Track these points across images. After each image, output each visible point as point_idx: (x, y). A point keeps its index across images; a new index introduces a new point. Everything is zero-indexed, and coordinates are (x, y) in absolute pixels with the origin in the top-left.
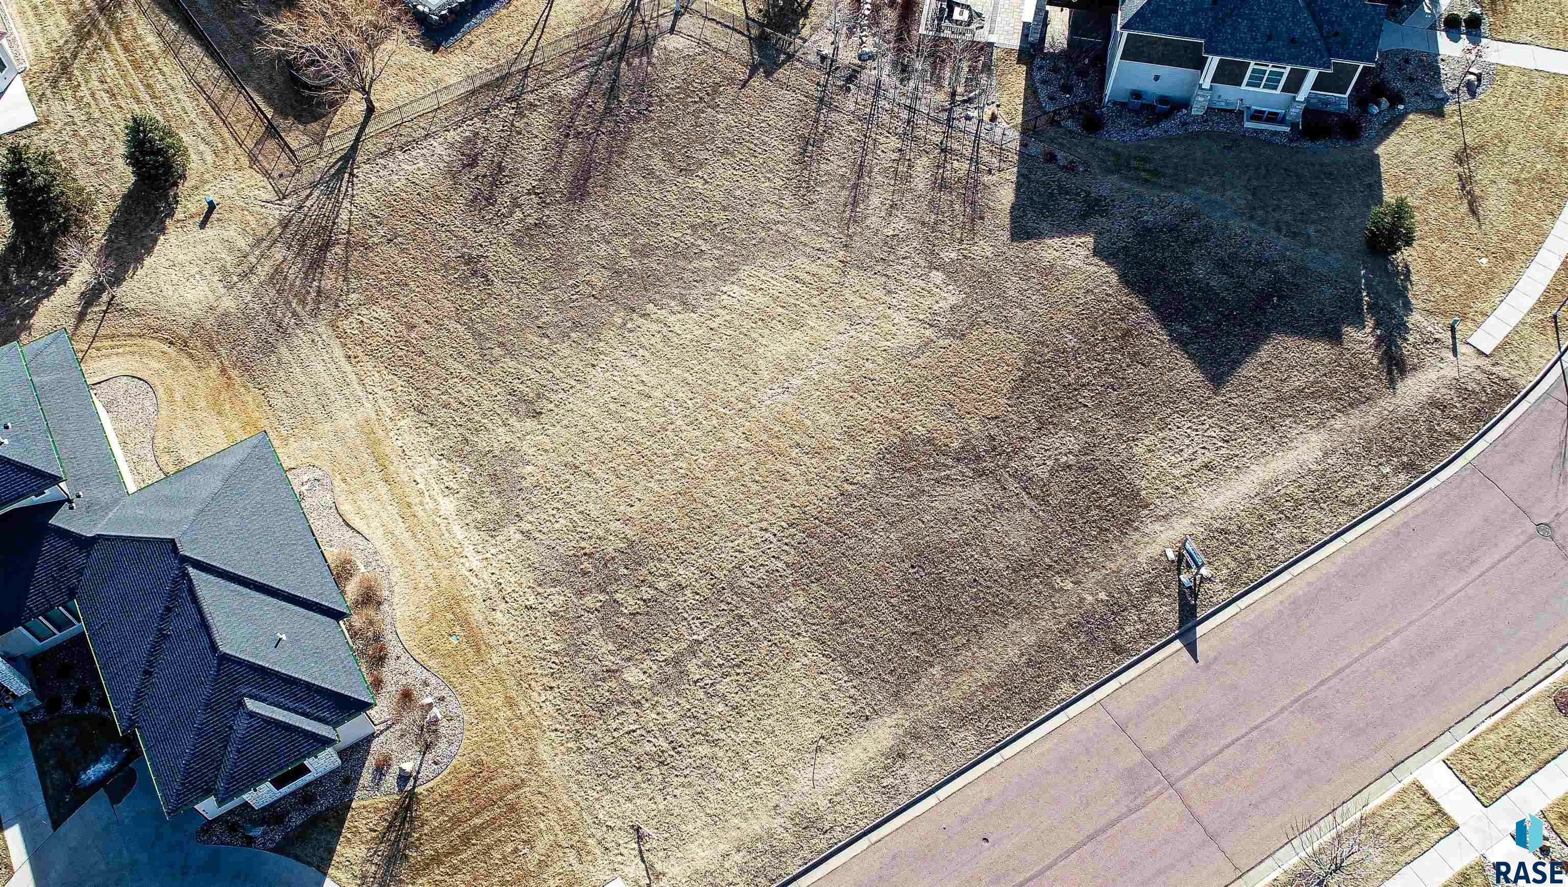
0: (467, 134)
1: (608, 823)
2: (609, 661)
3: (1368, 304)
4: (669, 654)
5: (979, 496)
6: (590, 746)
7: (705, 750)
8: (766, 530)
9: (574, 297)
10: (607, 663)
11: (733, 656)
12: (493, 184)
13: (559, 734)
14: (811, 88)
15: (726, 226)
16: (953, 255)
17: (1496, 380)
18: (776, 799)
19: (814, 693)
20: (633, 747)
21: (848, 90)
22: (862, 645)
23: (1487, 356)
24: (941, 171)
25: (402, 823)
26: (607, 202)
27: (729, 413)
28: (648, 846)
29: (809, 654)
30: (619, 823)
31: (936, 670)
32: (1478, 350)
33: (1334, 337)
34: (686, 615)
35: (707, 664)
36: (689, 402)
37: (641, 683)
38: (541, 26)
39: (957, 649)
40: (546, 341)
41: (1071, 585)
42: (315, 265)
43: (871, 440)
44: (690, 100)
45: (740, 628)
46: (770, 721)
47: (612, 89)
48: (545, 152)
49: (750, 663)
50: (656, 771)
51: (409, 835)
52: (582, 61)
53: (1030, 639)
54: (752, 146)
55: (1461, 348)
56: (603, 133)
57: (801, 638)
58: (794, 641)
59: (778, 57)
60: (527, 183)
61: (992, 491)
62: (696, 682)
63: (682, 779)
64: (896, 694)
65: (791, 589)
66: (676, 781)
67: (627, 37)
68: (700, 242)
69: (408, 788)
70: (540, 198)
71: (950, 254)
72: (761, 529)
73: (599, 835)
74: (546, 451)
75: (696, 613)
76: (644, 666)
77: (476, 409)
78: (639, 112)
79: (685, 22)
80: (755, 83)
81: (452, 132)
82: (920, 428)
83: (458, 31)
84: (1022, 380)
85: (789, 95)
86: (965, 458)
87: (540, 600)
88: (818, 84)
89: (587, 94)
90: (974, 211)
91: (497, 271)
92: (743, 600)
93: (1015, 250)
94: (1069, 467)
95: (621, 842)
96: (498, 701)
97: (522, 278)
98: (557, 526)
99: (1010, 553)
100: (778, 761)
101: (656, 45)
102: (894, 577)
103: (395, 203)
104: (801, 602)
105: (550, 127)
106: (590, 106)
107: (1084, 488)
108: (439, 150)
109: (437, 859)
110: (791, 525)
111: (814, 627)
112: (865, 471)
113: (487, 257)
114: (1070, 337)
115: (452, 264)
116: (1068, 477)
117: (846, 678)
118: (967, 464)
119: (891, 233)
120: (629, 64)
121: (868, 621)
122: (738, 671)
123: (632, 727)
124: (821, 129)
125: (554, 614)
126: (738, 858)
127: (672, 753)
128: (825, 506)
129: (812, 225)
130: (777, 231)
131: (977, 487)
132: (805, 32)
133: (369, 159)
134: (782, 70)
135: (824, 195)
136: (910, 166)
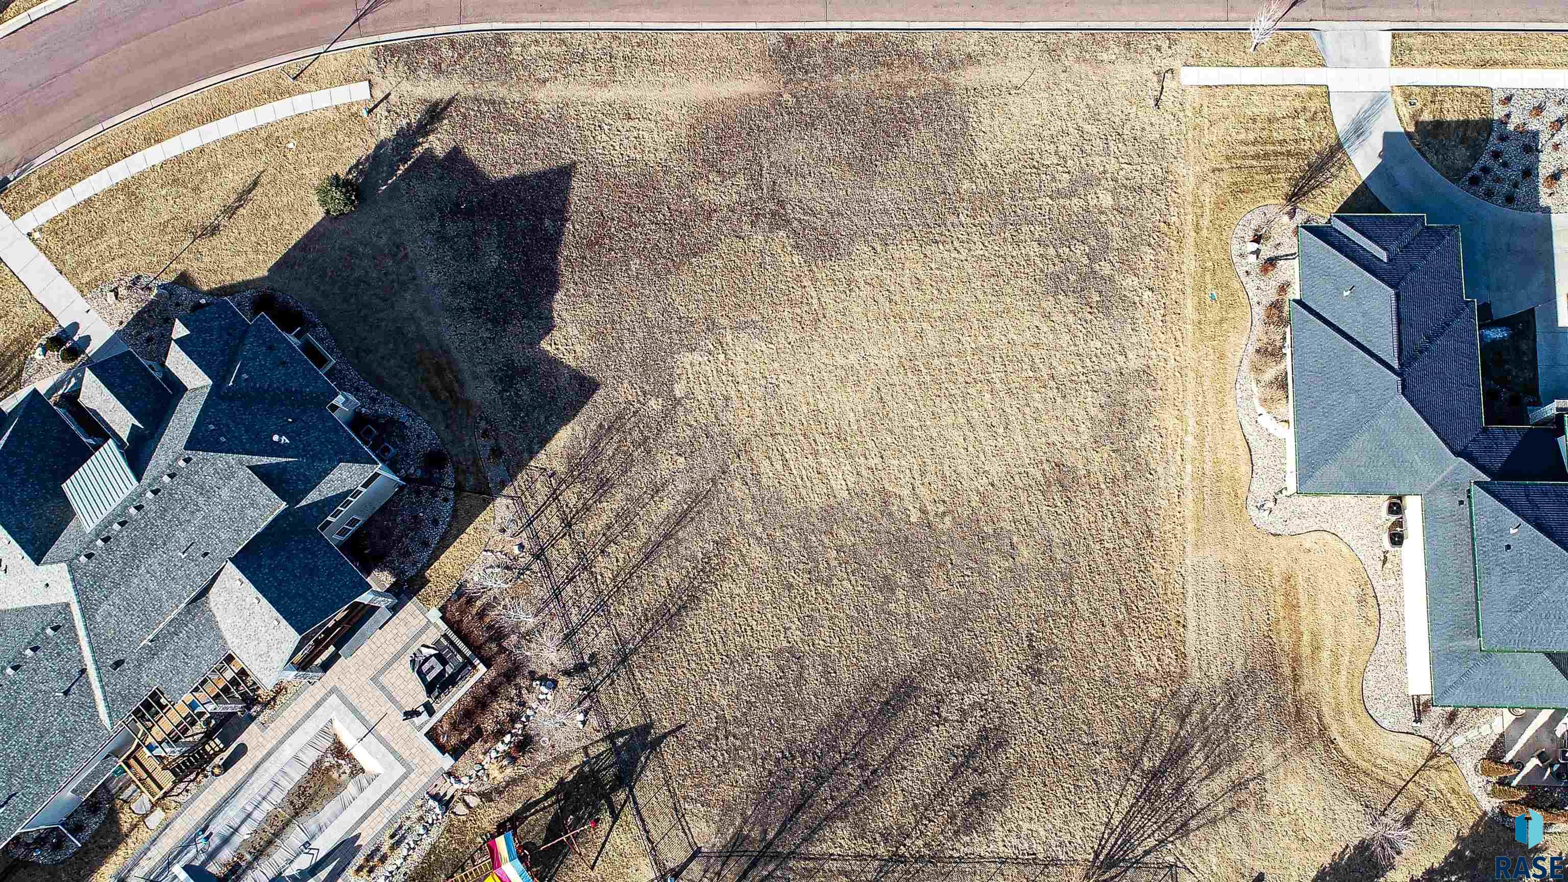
0: (964, 839)
1: (1172, 118)
2: (1116, 219)
3: (406, 163)
4: (1075, 200)
6: (1160, 170)
9: (968, 573)
10: (1119, 219)
12: (972, 755)
13: (1175, 190)
14: (622, 684)
15: (801, 566)
17: (383, 63)
19: (998, 123)
20: (1132, 154)
21: (593, 656)
23: (370, 81)
24: (590, 503)
26: (883, 664)
28: (1156, 93)
29: (983, 148)
30: (1166, 115)
32: (371, 88)
33: (455, 154)
34: (1048, 221)
35: (1054, 179)
37: (1104, 192)
42: (1174, 757)
43: (837, 273)
45: (1017, 191)
47: (799, 808)
48: (905, 763)
49: (1025, 164)
52: (806, 869)
54: (720, 645)
55: (379, 95)
56: (840, 753)
57: (982, 161)
58: (987, 162)
59: (624, 744)
60: (941, 734)
62: (1069, 173)
63: (1112, 119)
64: (946, 94)
65: (966, 197)
66: (1117, 120)
69: (1290, 207)
73: (1181, 114)
75: (1040, 218)
76: (1096, 202)
77: (1104, 502)
78: (793, 757)
80: (668, 725)
81: (978, 851)
82: (796, 261)
85: (646, 686)
86: (783, 221)
87: (1140, 291)
88: (613, 683)
89: (826, 819)
92: (1003, 209)
93: (606, 375)
94: (718, 172)
95: (1170, 104)
97: (1000, 623)
99: (806, 138)
101: (724, 842)
104: (966, 185)
105: (884, 795)
110: (937, 242)
111: (968, 163)
112: (858, 253)
114: (633, 267)
117: (972, 120)
118: (785, 215)
122: (1036, 164)
123: (1125, 166)
124: (649, 626)
125: (1136, 275)
127: (1109, 137)
128: (904, 242)
131: (791, 195)
132: (577, 760)
134: (632, 725)
135: (700, 544)
136: (609, 527)
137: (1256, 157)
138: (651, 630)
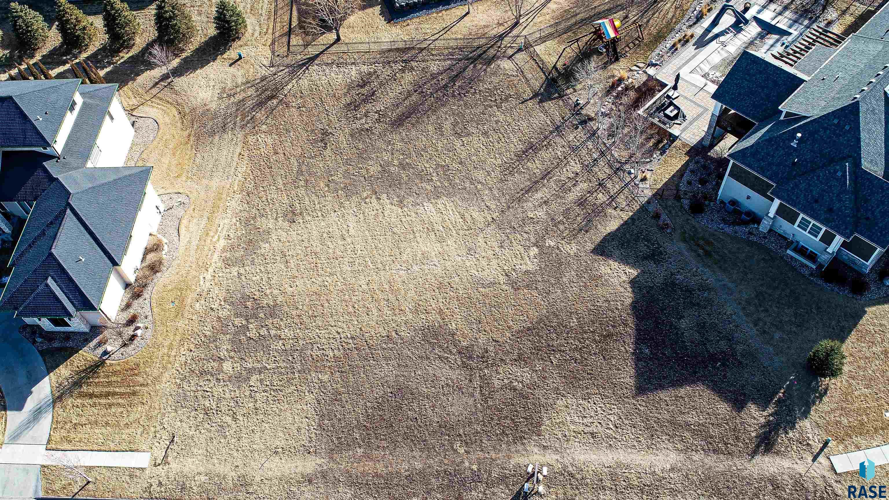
0: (371, 70)
1: (165, 426)
2: (223, 353)
4: (249, 366)
5: (454, 377)
6: (184, 386)
7: (229, 419)
8: (339, 333)
9: (356, 174)
11: (275, 384)
12: (364, 100)
13: (178, 372)
14: (558, 119)
15: (454, 172)
16: (552, 244)
18: (239, 463)
19: (296, 425)
20: (201, 398)
21: (576, 128)
22: (336, 416)
23: (836, 473)
24: (588, 195)
25: (90, 372)
26: (408, 133)
27: (371, 266)
28: (172, 447)
29: (309, 405)
30: (169, 429)
31: (360, 451)
32: (833, 466)
34: (271, 352)
35: (261, 381)
36: (359, 251)
37: (228, 372)
38: (447, 29)
39: (378, 447)
40: (326, 189)
41: (463, 451)
42: (261, 104)
43: (424, 318)
44: (490, 98)
45: (289, 373)
46: (267, 425)
47: (456, 76)
48: (399, 95)
49: (280, 393)
50: (201, 416)
51: (89, 378)
52: (453, 56)
53: (419, 465)
54: (502, 137)
55: (821, 459)
56: (434, 97)
57: (311, 395)
58: (307, 394)
59: (554, 94)
60: (379, 106)
61: (463, 379)
62: (250, 386)
63: (209, 426)
64: (333, 450)
65: (327, 369)
66: (207, 426)
67: (485, 52)
68: (435, 174)
69: (104, 358)
70: (380, 117)
71: (550, 242)
72: (337, 332)
73: (158, 428)
74: (280, 240)
75: (276, 354)
76: (235, 365)
77: (271, 206)
78: (459, 94)
79: (521, 57)
80: (530, 104)
81: (365, 67)
82: (454, 325)
83: (406, 16)
84: (529, 329)
85: (543, 117)
86: (464, 353)
87: (219, 308)
88: (563, 118)
89: (442, 73)
90: (586, 225)
91: (333, 144)
92: (301, 361)
93: (588, 258)
94: (515, 390)
95: (163, 437)
96: (167, 343)
97: (341, 153)
98: (254, 278)
99: (445, 415)
100: (255, 446)
101: (496, 62)
102: (379, 392)
103: (314, 90)
104: (325, 378)
105: (412, 83)
106: (439, 80)
107: (513, 405)
108: (353, 73)
109: (91, 396)
110: (352, 338)
111: (322, 394)
112: (409, 331)
113: (334, 135)
114: (575, 320)
115: (316, 131)
116: (510, 394)
117: (315, 427)
118: (462, 357)
119: (532, 216)
120: (474, 67)
121: (348, 406)
122: (272, 393)
123: (208, 390)
124: (545, 143)
125: (219, 318)
126: (203, 478)
127: (214, 412)
128: (375, 338)
129: (495, 192)
130: (476, 187)
131: (457, 372)
133: (320, 64)
134: (550, 102)
135: (515, 179)
136: (575, 185)
137: (114, 394)
138: (543, 141)
